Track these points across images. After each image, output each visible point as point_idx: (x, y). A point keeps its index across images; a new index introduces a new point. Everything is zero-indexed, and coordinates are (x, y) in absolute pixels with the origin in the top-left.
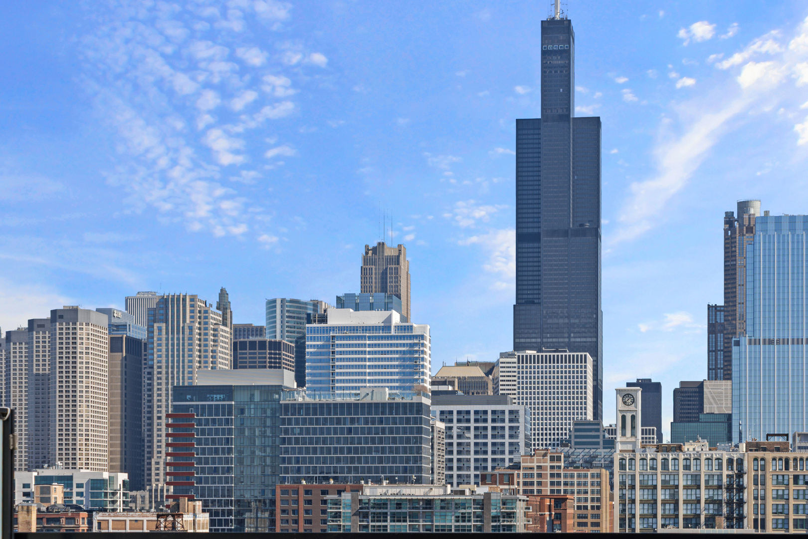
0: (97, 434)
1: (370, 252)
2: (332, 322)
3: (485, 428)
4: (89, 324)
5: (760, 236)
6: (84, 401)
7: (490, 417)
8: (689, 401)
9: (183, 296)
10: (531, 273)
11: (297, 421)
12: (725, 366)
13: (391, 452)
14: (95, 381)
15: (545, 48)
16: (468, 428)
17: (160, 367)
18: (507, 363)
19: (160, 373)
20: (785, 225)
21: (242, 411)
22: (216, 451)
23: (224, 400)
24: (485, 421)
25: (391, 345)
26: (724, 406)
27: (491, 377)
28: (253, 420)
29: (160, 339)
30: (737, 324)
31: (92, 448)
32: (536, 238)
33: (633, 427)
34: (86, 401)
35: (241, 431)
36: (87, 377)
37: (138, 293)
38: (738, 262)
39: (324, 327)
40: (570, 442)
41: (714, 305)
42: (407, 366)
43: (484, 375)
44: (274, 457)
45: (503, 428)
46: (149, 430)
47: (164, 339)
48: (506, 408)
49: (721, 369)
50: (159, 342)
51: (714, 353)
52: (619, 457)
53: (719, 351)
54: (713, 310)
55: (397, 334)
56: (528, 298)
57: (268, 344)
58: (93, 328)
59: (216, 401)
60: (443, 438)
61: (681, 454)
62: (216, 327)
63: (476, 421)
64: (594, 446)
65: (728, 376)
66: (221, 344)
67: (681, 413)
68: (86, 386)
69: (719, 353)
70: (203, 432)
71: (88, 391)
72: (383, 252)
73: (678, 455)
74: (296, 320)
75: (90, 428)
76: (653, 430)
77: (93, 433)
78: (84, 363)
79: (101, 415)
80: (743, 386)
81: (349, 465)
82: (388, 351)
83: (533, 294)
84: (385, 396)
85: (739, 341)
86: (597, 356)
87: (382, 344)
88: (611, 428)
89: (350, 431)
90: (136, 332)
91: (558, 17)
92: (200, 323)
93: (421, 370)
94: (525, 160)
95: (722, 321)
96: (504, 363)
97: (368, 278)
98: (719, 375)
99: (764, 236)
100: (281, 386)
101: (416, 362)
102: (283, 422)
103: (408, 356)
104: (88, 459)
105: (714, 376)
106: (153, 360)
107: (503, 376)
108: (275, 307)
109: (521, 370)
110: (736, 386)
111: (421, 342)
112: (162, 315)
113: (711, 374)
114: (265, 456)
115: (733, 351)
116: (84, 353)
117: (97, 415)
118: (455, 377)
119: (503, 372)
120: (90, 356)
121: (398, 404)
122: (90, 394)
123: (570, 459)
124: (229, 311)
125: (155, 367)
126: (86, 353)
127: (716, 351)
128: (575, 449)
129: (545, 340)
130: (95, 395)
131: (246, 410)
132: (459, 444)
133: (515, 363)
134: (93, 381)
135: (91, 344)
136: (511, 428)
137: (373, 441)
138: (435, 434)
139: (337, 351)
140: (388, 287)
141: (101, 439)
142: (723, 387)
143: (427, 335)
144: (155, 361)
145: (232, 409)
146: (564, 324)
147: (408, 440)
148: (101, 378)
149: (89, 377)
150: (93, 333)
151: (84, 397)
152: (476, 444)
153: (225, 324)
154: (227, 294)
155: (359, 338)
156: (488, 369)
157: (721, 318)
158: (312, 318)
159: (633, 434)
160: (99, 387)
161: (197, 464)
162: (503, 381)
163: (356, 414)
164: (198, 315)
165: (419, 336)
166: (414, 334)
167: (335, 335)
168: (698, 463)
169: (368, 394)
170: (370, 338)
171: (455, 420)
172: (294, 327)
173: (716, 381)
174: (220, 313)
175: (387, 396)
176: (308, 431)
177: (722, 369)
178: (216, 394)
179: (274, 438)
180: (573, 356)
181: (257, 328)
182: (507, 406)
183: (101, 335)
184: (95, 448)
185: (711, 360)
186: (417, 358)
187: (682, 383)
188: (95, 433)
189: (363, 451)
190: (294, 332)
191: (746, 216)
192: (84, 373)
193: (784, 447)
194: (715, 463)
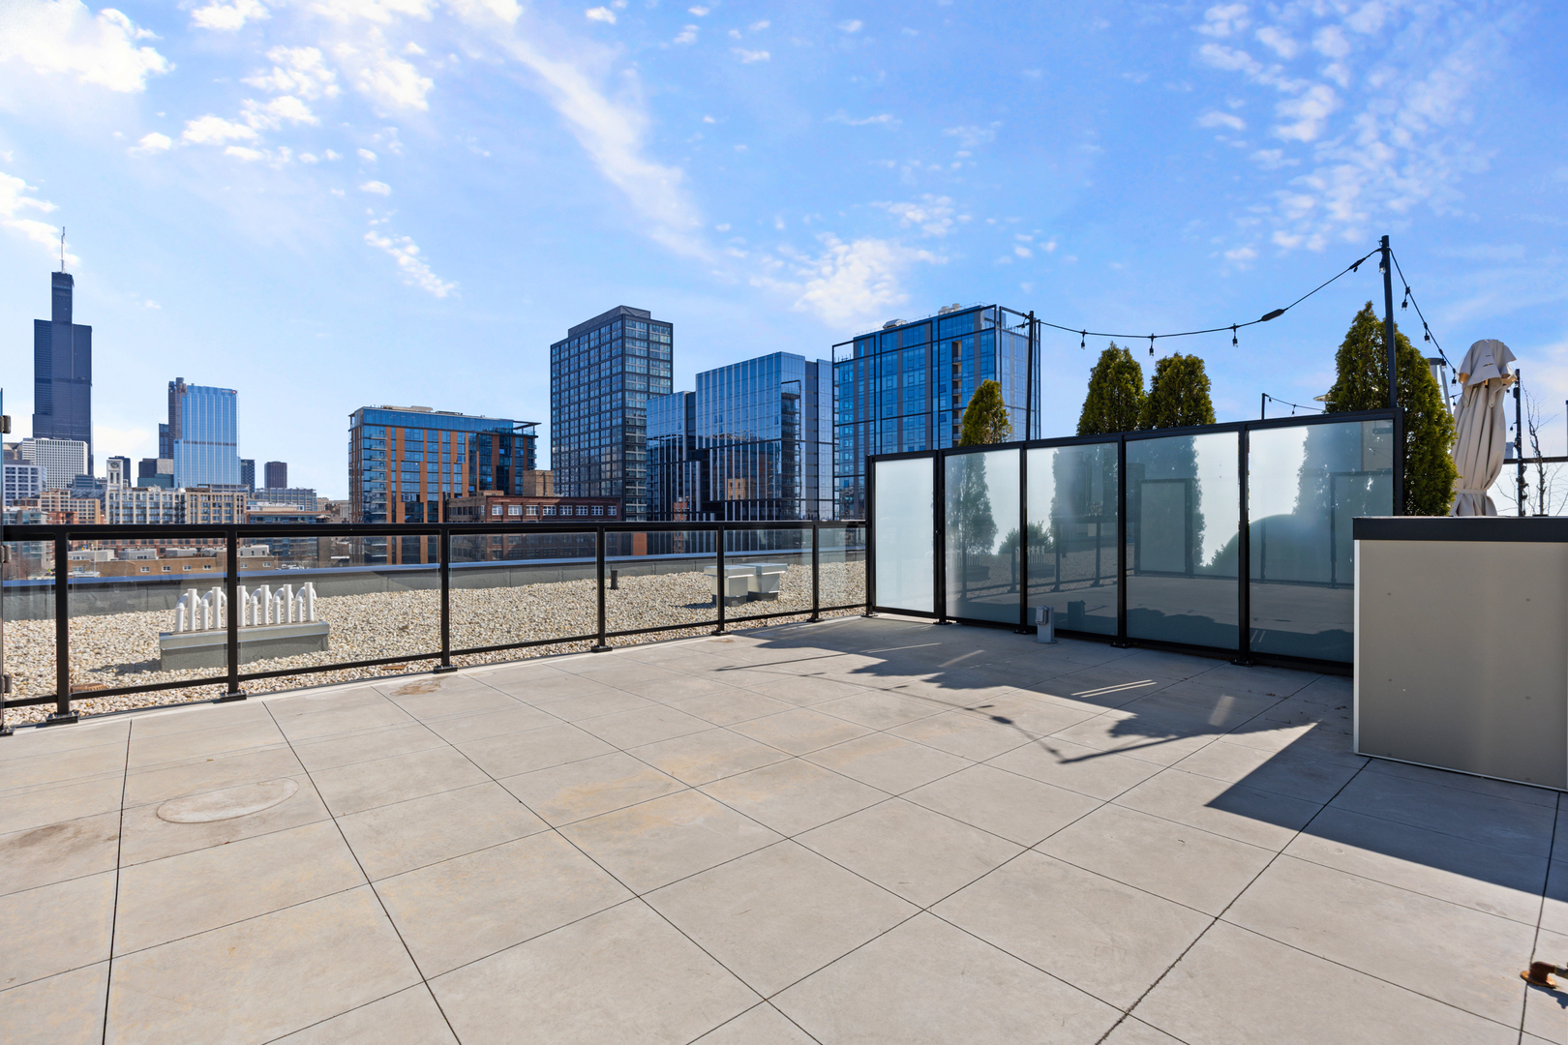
3: (14, 477)
7: (17, 471)
8: (147, 468)
10: (44, 399)
12: (169, 452)
15: (54, 285)
18: (28, 443)
26: (169, 471)
27: (16, 450)
30: (177, 434)
32: (49, 381)
33: (118, 479)
40: (72, 485)
41: (162, 424)
43: (10, 449)
45: (27, 477)
49: (167, 454)
52: (109, 493)
54: (161, 426)
61: (146, 492)
64: (90, 488)
65: (171, 456)
67: (143, 473)
80: (181, 461)
85: (178, 441)
86: (90, 443)
88: (99, 479)
91: (63, 272)
95: (168, 432)
98: (166, 457)
99: (192, 395)
105: (163, 457)
109: (38, 448)
110: (176, 461)
115: (175, 447)
119: (25, 448)
123: (74, 494)
127: (164, 446)
128: (77, 489)
129: (55, 434)
133: (34, 444)
136: (32, 477)
142: (169, 462)
146: (68, 426)
159: (118, 482)
168: (157, 497)
180: (74, 442)
182: (29, 466)
185: (161, 450)
187: (144, 459)
191: (181, 385)
193: (208, 491)
194: (168, 497)
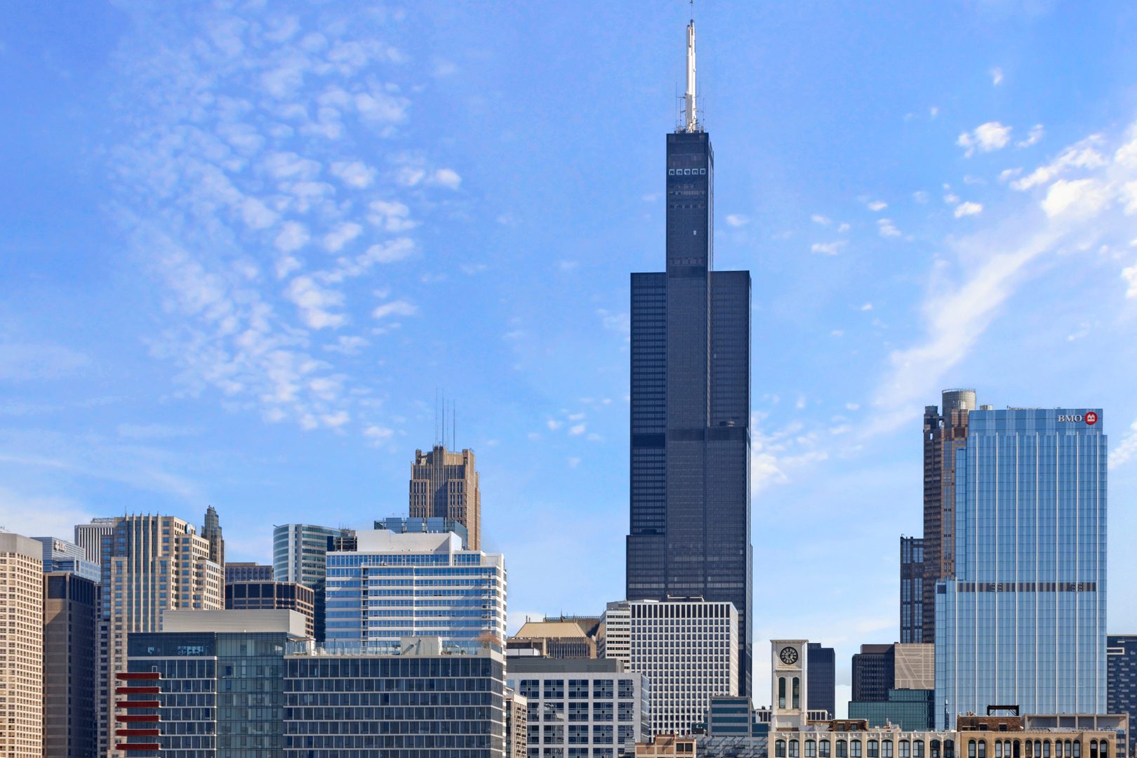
0: (26, 712)
1: (423, 461)
2: (363, 549)
3: (585, 706)
4: (14, 554)
5: (975, 438)
6: (7, 665)
7: (591, 689)
8: (873, 672)
9: (153, 517)
10: (651, 491)
11: (309, 686)
12: (924, 623)
13: (446, 729)
14: (23, 636)
15: (672, 172)
16: (560, 706)
17: (119, 620)
18: (617, 617)
19: (119, 628)
20: (1011, 424)
21: (229, 670)
22: (191, 728)
23: (201, 654)
24: (585, 695)
25: (449, 582)
26: (923, 679)
27: (594, 638)
28: (244, 682)
29: (119, 580)
30: (942, 564)
31: (20, 732)
32: (659, 441)
33: (796, 696)
34: (10, 665)
35: (227, 699)
36: (12, 631)
37: (94, 520)
38: (944, 477)
39: (352, 556)
40: (705, 726)
41: (909, 538)
42: (472, 612)
43: (583, 635)
44: (274, 737)
45: (610, 705)
46: (104, 710)
47: (126, 579)
48: (615, 677)
49: (918, 627)
50: (119, 584)
51: (909, 606)
52: (775, 738)
53: (916, 602)
54: (907, 544)
55: (457, 566)
56: (647, 527)
57: (275, 589)
58: (20, 560)
59: (191, 655)
60: (524, 719)
61: (864, 733)
62: (201, 562)
63: (572, 695)
64: (739, 734)
65: (929, 637)
66: (208, 587)
67: (863, 689)
68: (10, 644)
69: (916, 605)
70: (171, 700)
71: (14, 651)
72: (441, 460)
73: (861, 735)
74: (316, 555)
75: (16, 704)
76: (823, 714)
77: (20, 711)
78: (8, 610)
79: (32, 686)
80: (950, 649)
81: (385, 749)
82: (444, 591)
83: (655, 521)
84: (437, 648)
85: (945, 586)
86: (744, 608)
87: (436, 581)
88: (763, 711)
89: (386, 699)
90: (87, 572)
91: (691, 129)
92: (177, 557)
93: (492, 618)
94: (642, 331)
95: (921, 561)
96: (613, 617)
97: (420, 498)
98: (916, 637)
99: (981, 438)
100: (286, 634)
101: (484, 607)
102: (289, 686)
103: (473, 598)
104: (13, 747)
105: (909, 638)
106: (109, 609)
107: (611, 636)
108: (287, 536)
109: (636, 626)
110: (940, 650)
111: (492, 577)
112: (123, 544)
113: (904, 635)
114: (261, 736)
115: (937, 601)
116: (8, 596)
117: (26, 685)
118: (543, 638)
119: (611, 630)
120: (16, 600)
121: (456, 660)
122: (16, 656)
123: (706, 752)
124: (219, 540)
125: (112, 619)
126: (10, 595)
127: (912, 603)
128: (713, 736)
129: (670, 586)
130: (23, 657)
131: (235, 668)
132: (547, 728)
133: (628, 617)
134: (20, 636)
135: (18, 583)
136: (621, 706)
137: (420, 713)
138: (513, 713)
139: (371, 591)
140: (449, 511)
141: (32, 720)
142: (923, 653)
143: (501, 568)
144: (112, 611)
145: (214, 666)
146: (699, 562)
147: (470, 713)
148: (33, 632)
149: (14, 630)
150: (20, 567)
151: (7, 659)
152: (572, 728)
153: (213, 559)
154: (217, 516)
155: (402, 571)
156: (589, 629)
157: (919, 556)
158: (334, 543)
159: (796, 706)
160: (30, 645)
161: (162, 746)
162: (611, 642)
163: (395, 674)
164: (175, 545)
165: (490, 568)
166: (481, 566)
167: (368, 567)
168: (890, 747)
169: (412, 646)
170: (418, 572)
171: (541, 694)
172: (314, 566)
173: (912, 645)
174: (207, 542)
175: (441, 649)
176: (324, 700)
177: (920, 627)
178: (192, 645)
179: (275, 710)
180: (711, 606)
181: (261, 568)
182: (615, 674)
183: (33, 571)
184: (23, 732)
185: (905, 616)
186: (485, 601)
187: (864, 647)
188: (23, 712)
189: (405, 728)
190: (314, 573)
191: (955, 413)
192: (8, 624)
193: (1015, 725)
194: (914, 746)
